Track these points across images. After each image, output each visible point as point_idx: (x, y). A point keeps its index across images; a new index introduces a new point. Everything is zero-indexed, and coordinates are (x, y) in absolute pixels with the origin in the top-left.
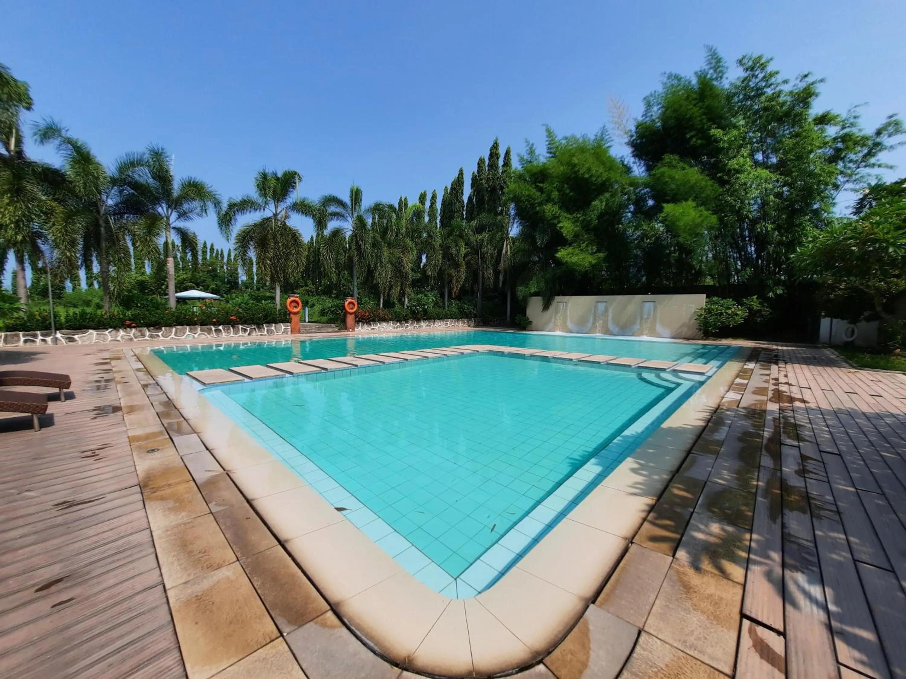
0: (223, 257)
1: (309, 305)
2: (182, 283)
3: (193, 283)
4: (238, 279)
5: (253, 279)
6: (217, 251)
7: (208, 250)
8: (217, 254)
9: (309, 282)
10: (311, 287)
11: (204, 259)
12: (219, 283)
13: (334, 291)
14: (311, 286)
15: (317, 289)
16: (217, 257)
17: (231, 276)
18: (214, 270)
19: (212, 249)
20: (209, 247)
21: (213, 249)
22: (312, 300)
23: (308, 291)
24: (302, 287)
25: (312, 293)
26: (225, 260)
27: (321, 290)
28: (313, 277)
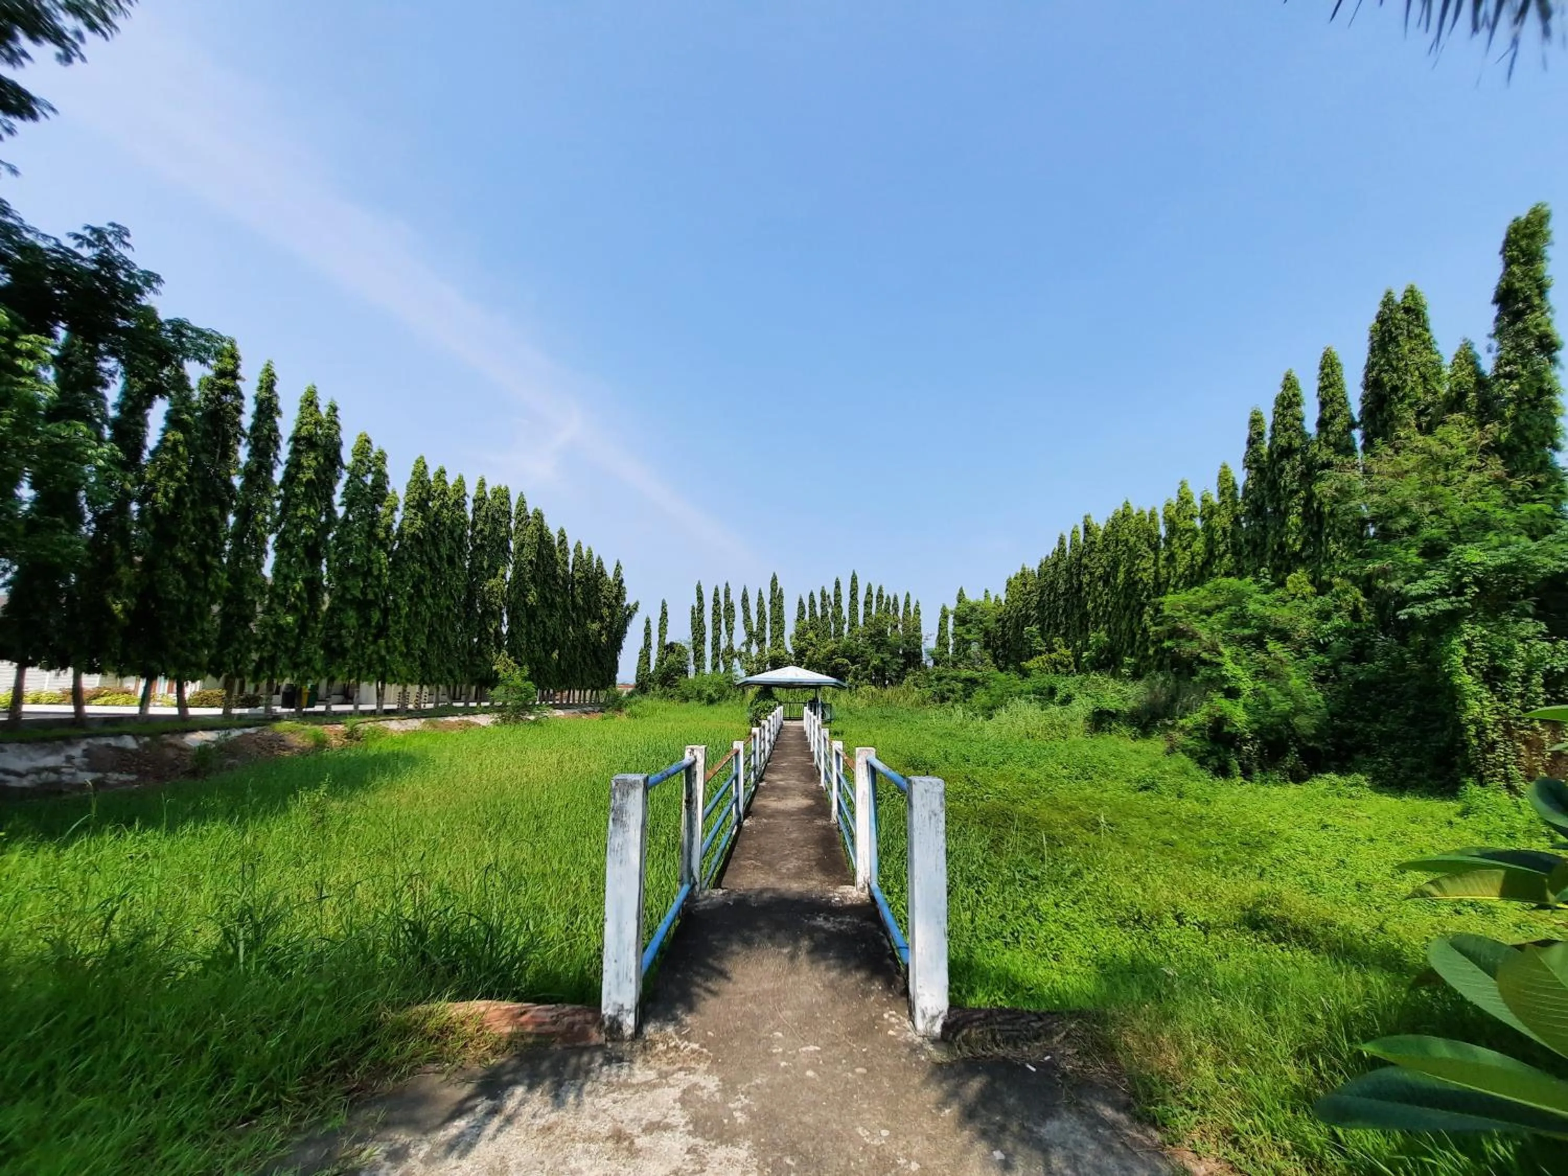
0: (896, 610)
1: (1057, 698)
2: (831, 659)
3: (847, 657)
4: (920, 647)
5: (946, 645)
6: (888, 597)
7: (874, 600)
8: (888, 604)
9: (1058, 641)
10: (1064, 653)
11: (867, 614)
12: (887, 656)
13: (1127, 660)
14: (1063, 650)
15: (1078, 658)
16: (887, 610)
17: (907, 643)
18: (882, 633)
19: (880, 596)
20: (875, 593)
21: (882, 596)
22: (1065, 684)
23: (1054, 664)
24: (1040, 653)
25: (1067, 667)
26: (900, 614)
27: (1090, 659)
28: (1067, 629)
